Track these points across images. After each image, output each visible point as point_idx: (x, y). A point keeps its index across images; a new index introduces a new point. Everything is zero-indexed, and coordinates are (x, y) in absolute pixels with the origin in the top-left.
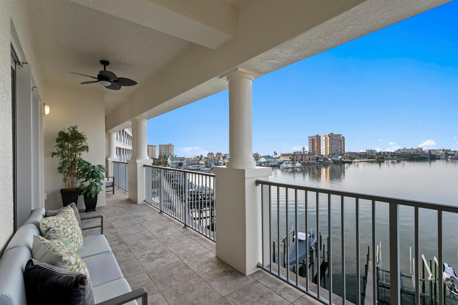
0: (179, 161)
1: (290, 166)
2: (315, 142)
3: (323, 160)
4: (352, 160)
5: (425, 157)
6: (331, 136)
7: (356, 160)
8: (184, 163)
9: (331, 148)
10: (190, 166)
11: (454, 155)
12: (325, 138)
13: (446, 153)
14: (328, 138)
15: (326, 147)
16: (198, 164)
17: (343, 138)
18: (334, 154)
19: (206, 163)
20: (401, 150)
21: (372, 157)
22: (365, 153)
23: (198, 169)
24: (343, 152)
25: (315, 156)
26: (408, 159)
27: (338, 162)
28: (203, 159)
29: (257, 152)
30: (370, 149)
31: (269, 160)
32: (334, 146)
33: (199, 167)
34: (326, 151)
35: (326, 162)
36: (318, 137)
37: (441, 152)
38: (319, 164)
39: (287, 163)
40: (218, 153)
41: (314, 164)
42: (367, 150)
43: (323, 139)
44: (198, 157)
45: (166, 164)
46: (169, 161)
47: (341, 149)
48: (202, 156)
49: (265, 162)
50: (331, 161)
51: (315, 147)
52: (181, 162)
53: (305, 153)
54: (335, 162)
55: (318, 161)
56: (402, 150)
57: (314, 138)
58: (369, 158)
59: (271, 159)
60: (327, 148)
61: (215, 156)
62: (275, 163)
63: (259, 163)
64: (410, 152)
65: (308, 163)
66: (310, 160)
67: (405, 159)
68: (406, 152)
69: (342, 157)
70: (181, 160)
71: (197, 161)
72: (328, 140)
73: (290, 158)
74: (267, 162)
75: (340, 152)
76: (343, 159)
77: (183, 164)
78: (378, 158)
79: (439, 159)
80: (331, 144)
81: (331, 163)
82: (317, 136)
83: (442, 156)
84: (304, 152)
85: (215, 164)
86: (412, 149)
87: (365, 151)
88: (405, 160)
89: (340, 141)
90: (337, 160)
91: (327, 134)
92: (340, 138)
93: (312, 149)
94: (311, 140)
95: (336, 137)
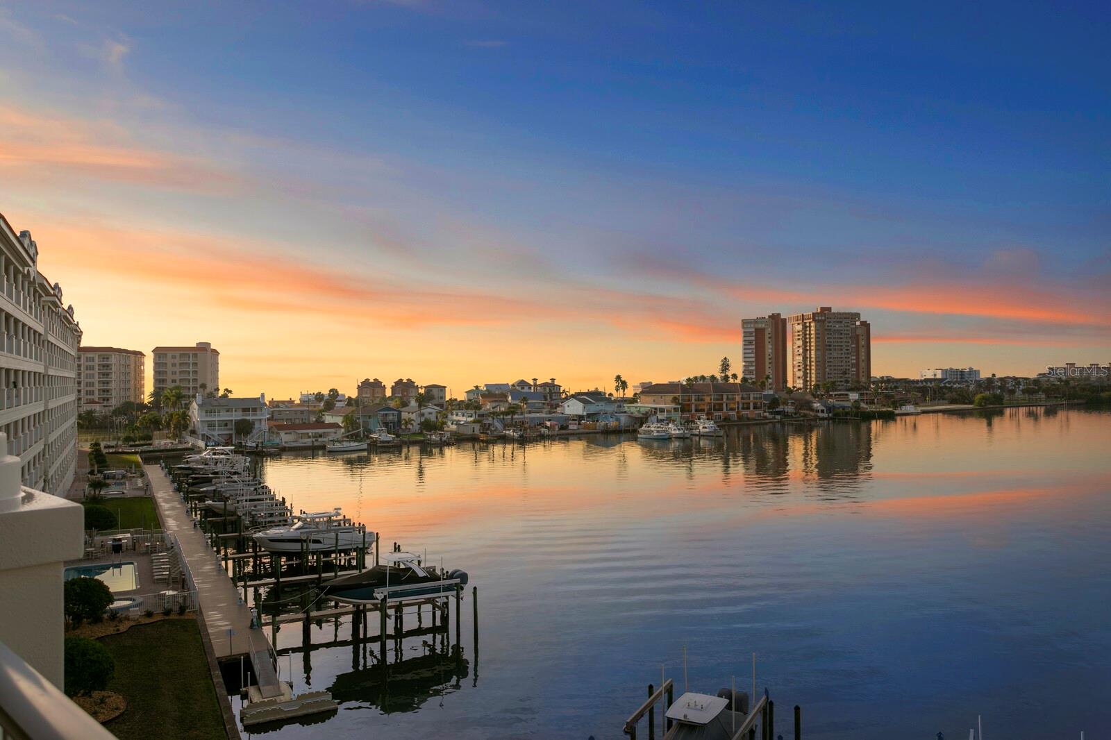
0: (237, 416)
1: (673, 430)
2: (767, 340)
3: (796, 409)
4: (895, 408)
6: (824, 317)
7: (910, 408)
8: (260, 420)
9: (821, 363)
10: (282, 434)
12: (800, 327)
14: (813, 324)
15: (805, 358)
16: (320, 424)
17: (866, 325)
18: (833, 386)
19: (350, 421)
21: (963, 397)
22: (940, 380)
23: (316, 444)
24: (863, 379)
25: (766, 392)
26: (1080, 401)
27: (847, 414)
28: (338, 404)
29: (553, 380)
30: (955, 368)
31: (600, 408)
32: (835, 354)
33: (321, 436)
34: (805, 374)
35: (805, 415)
36: (778, 323)
38: (780, 422)
39: (662, 421)
40: (399, 382)
41: (760, 422)
42: (946, 371)
43: (794, 328)
44: (319, 397)
45: (182, 425)
46: (195, 413)
47: (857, 365)
48: (334, 393)
49: (581, 417)
50: (823, 411)
51: (767, 361)
52: (248, 418)
53: (731, 381)
54: (835, 415)
55: (778, 413)
57: (763, 326)
58: (953, 402)
59: (603, 403)
60: (808, 363)
61: (388, 393)
62: (618, 420)
63: (557, 419)
64: (1088, 378)
65: (740, 418)
66: (748, 408)
67: (1071, 402)
68: (1073, 379)
69: (862, 395)
70: (245, 410)
71: (313, 412)
72: (813, 332)
73: (675, 400)
74: (589, 415)
75: (854, 378)
76: (863, 405)
77: (257, 426)
78: (983, 398)
80: (823, 347)
81: (823, 419)
82: (772, 317)
84: (726, 378)
85: (386, 424)
87: (939, 376)
88: (1071, 407)
89: (856, 338)
90: (843, 409)
91: (809, 313)
92: (854, 326)
93: (756, 366)
94: (751, 333)
95: (841, 322)
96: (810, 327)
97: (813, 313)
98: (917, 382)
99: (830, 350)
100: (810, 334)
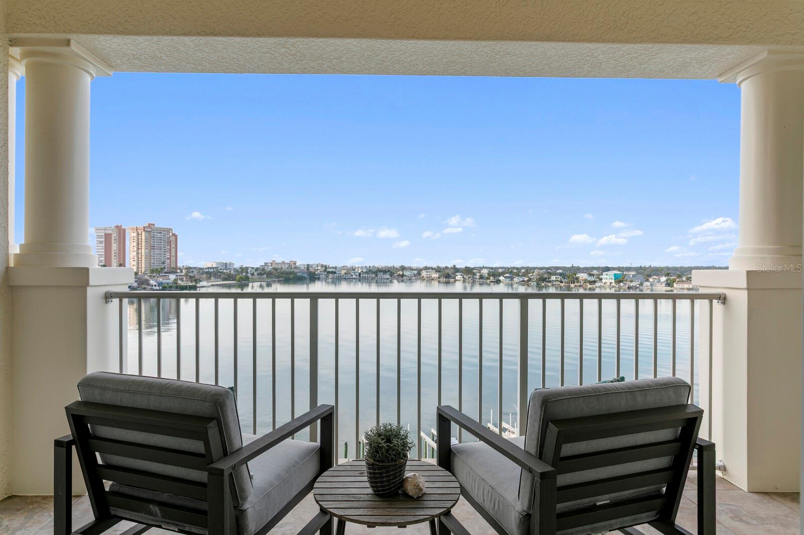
2: (113, 241)
3: (138, 284)
4: (196, 283)
5: (303, 277)
6: (150, 229)
7: (204, 283)
9: (149, 257)
11: (334, 273)
12: (135, 234)
13: (325, 270)
14: (143, 233)
15: (138, 253)
17: (175, 236)
18: (159, 271)
20: (268, 264)
21: (229, 277)
22: (216, 268)
24: (174, 267)
32: (157, 252)
34: (138, 263)
35: (145, 288)
36: (121, 231)
37: (319, 268)
42: (218, 263)
43: (131, 236)
47: (170, 259)
50: (155, 286)
51: (113, 255)
56: (270, 265)
57: (110, 232)
58: (225, 279)
60: (140, 256)
64: (282, 268)
67: (279, 279)
69: (176, 276)
72: (143, 238)
75: (169, 266)
76: (179, 282)
78: (240, 278)
79: (319, 279)
80: (150, 247)
81: (157, 290)
82: (117, 227)
83: (322, 274)
86: (283, 263)
87: (214, 266)
88: (279, 281)
89: (169, 243)
90: (168, 284)
91: (141, 226)
92: (169, 236)
93: (105, 257)
94: (101, 236)
95: (161, 233)
96: (141, 234)
97: (144, 227)
98: (203, 269)
99: (154, 249)
100: (141, 239)
